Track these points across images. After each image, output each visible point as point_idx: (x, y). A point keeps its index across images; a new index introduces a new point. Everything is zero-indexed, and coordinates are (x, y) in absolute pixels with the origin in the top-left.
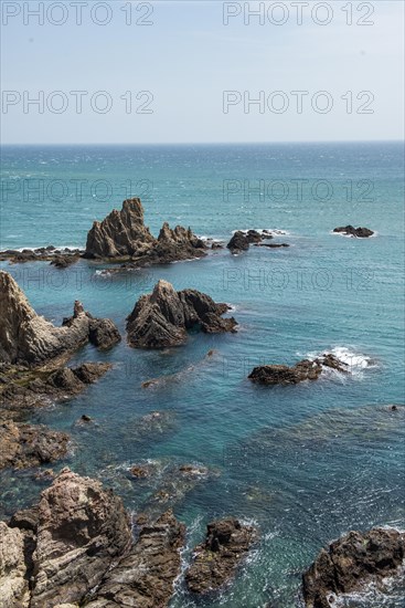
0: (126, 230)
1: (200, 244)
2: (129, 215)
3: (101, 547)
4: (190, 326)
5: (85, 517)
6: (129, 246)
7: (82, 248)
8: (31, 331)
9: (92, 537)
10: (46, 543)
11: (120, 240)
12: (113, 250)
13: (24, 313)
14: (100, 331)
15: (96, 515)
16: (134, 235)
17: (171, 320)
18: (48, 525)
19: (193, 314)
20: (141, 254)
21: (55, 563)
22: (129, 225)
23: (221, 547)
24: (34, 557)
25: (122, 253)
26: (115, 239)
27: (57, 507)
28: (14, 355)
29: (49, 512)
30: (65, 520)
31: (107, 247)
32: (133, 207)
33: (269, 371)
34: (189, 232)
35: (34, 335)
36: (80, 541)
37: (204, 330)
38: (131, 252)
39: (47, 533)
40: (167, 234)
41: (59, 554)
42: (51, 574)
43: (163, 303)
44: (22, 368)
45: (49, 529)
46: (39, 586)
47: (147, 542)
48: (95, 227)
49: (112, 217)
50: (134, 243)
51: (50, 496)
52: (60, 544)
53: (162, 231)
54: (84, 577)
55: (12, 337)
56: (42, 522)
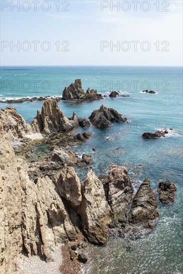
0: (76, 90)
1: (100, 95)
2: (77, 85)
3: (128, 190)
4: (112, 120)
5: (123, 180)
6: (77, 96)
7: (62, 96)
8: (64, 121)
9: (125, 187)
10: (112, 189)
11: (74, 93)
12: (72, 97)
13: (62, 115)
14: (84, 122)
15: (127, 179)
16: (79, 92)
17: (107, 118)
18: (113, 182)
19: (113, 117)
20: (81, 98)
21: (116, 195)
22: (77, 88)
23: (168, 190)
24: (109, 193)
25: (75, 98)
26: (73, 93)
27: (115, 177)
28: (58, 129)
29: (112, 178)
30: (118, 181)
31: (70, 96)
32: (78, 82)
33: (149, 134)
34: (96, 91)
35: (65, 123)
36: (122, 188)
37: (117, 121)
38: (78, 98)
39: (112, 185)
40: (89, 92)
41: (116, 193)
42: (116, 199)
43: (104, 112)
44: (62, 134)
45: (113, 184)
46: (113, 203)
47: (144, 188)
48: (65, 89)
49: (72, 85)
50: (79, 95)
51: (112, 173)
52: (117, 189)
53: (87, 91)
54: (126, 200)
55: (57, 123)
56: (110, 181)
